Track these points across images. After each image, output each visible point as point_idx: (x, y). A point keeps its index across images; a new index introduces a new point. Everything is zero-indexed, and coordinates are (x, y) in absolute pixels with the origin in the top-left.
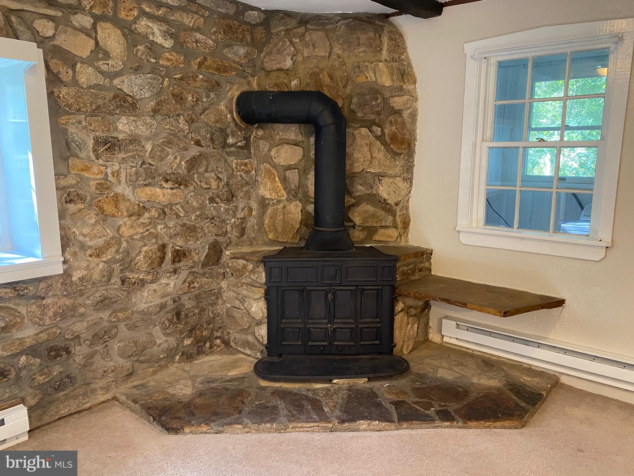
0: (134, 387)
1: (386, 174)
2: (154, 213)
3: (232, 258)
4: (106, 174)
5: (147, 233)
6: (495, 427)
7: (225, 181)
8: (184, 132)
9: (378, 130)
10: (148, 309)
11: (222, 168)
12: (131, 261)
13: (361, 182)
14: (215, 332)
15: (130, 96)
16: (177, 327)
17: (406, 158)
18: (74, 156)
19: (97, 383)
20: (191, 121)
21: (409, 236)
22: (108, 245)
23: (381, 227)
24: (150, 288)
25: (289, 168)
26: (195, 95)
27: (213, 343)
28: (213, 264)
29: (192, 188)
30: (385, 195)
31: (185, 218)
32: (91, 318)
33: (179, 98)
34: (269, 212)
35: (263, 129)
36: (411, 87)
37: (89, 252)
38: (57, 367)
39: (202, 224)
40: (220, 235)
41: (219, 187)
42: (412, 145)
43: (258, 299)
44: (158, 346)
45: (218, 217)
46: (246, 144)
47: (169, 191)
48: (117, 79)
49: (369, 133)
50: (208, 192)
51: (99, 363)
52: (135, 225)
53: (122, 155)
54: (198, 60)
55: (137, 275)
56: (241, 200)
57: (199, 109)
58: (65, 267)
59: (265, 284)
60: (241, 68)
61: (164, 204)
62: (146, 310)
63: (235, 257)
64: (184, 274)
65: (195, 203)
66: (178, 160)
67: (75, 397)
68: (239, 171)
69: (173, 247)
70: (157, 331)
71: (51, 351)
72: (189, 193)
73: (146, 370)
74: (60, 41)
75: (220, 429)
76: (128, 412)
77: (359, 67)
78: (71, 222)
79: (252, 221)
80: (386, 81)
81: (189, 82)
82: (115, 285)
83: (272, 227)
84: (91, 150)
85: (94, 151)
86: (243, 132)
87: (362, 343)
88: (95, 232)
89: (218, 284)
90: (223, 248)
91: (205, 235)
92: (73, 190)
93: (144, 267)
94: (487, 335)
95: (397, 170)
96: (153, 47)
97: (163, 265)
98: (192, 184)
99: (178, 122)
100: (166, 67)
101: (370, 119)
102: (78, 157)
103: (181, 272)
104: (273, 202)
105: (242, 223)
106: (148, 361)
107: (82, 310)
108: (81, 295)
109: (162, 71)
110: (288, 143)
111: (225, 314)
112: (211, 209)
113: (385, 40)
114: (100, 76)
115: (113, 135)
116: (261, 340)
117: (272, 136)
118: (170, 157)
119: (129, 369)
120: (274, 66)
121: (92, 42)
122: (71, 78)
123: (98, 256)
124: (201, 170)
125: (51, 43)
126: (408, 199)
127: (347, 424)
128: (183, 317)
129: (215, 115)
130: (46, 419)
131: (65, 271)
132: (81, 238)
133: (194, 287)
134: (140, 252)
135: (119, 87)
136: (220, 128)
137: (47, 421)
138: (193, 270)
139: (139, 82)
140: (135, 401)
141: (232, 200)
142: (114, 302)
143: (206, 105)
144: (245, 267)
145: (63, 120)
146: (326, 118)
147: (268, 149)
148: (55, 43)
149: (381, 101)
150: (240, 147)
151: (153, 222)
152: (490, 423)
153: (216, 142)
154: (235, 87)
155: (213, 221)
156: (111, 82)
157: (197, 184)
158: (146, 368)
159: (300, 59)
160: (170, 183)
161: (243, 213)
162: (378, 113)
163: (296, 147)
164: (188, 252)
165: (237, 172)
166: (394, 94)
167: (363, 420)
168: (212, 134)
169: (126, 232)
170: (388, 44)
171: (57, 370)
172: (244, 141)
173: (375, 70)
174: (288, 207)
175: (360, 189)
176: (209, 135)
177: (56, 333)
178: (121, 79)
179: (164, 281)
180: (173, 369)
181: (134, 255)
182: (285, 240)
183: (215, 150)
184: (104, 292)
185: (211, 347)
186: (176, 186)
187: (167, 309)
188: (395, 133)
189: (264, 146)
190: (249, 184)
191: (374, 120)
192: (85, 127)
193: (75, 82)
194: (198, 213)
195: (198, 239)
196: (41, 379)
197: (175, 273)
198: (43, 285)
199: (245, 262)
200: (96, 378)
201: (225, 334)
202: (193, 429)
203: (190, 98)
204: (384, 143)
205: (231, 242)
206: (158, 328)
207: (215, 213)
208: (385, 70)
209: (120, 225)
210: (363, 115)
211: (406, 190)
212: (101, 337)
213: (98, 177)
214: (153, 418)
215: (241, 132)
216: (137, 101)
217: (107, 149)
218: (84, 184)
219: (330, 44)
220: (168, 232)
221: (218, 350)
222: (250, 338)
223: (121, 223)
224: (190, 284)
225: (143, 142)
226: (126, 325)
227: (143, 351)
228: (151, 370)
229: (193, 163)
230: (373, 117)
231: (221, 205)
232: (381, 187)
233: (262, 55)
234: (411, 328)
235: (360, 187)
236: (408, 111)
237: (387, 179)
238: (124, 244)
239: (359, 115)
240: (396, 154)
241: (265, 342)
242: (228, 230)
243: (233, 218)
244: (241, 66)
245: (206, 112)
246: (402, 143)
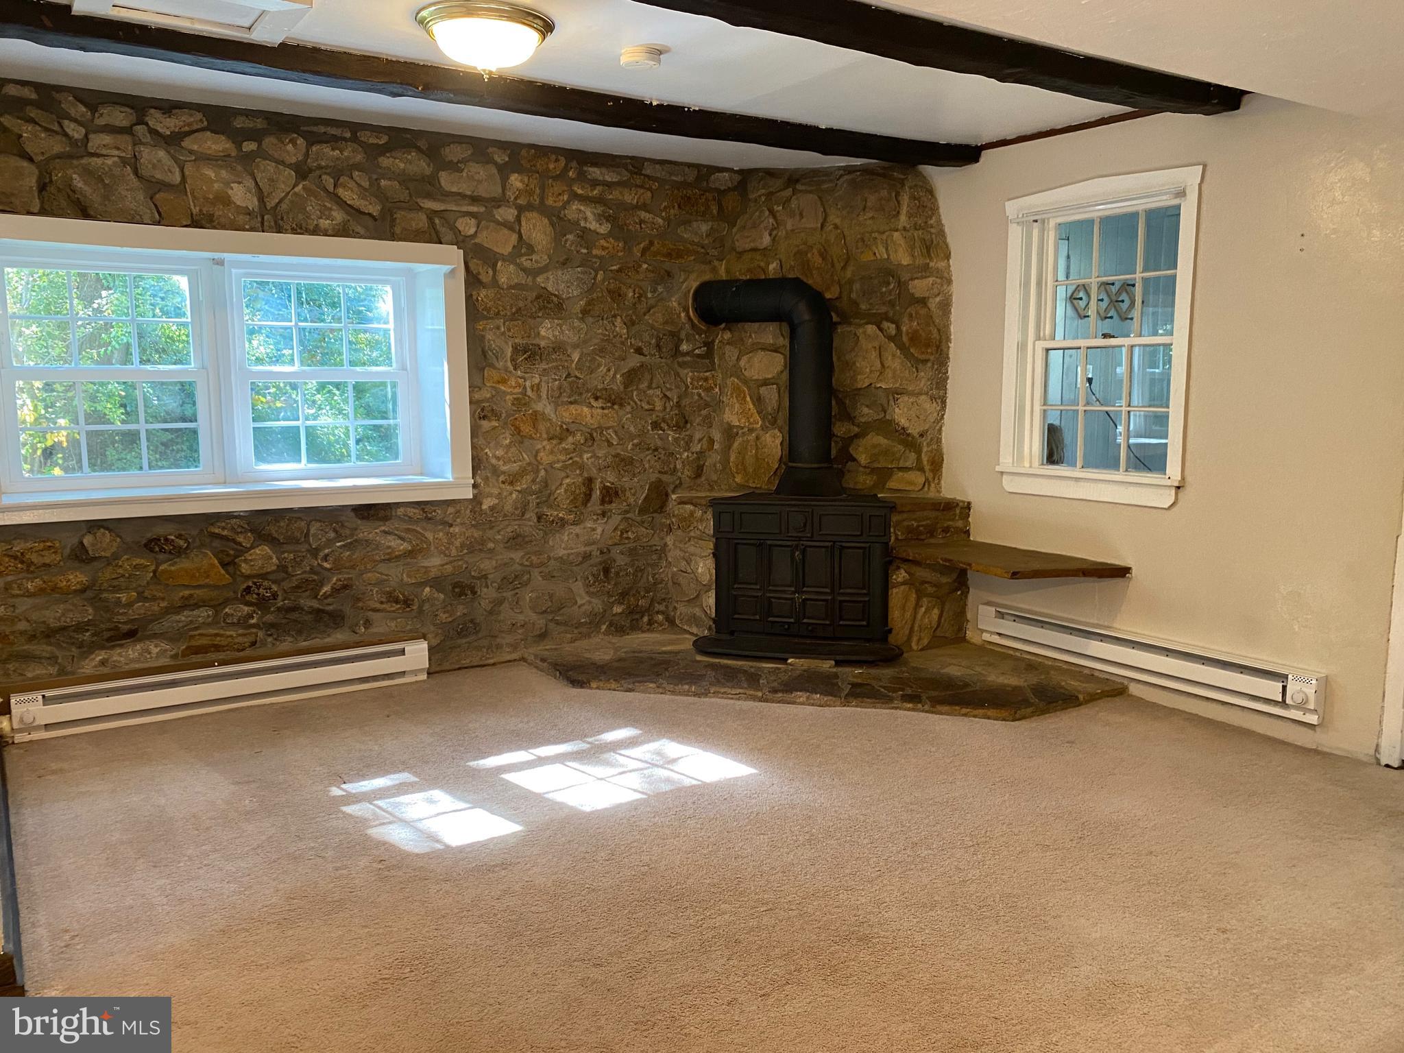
0: (546, 650)
1: (905, 391)
2: (579, 437)
3: (679, 504)
4: (525, 388)
5: (571, 461)
6: (975, 716)
7: (675, 401)
8: (621, 337)
9: (891, 328)
10: (568, 557)
11: (670, 384)
12: (550, 495)
13: (868, 403)
14: (656, 605)
15: (555, 295)
16: (604, 586)
17: (936, 367)
18: (489, 366)
19: (504, 638)
20: (630, 324)
21: (942, 482)
22: (523, 472)
23: (898, 468)
24: (571, 531)
25: (766, 383)
26: (637, 290)
27: (652, 619)
28: (655, 512)
29: (628, 408)
30: (903, 422)
31: (619, 446)
32: (501, 557)
33: (617, 295)
34: (736, 445)
35: (730, 330)
36: (942, 264)
37: (502, 478)
38: (461, 607)
39: (642, 456)
40: (665, 473)
41: (665, 408)
42: (943, 347)
43: (706, 556)
44: (579, 607)
45: (664, 449)
46: (707, 353)
47: (600, 411)
48: (541, 276)
49: (878, 331)
50: (652, 415)
51: (506, 613)
52: (555, 450)
53: (544, 366)
54: (642, 246)
55: (556, 513)
56: (697, 428)
57: (642, 307)
58: (475, 492)
59: (713, 536)
60: (703, 250)
61: (592, 427)
62: (565, 558)
63: (682, 502)
64: (616, 519)
65: (632, 429)
66: (612, 373)
67: (479, 648)
68: (696, 388)
69: (601, 482)
70: (578, 587)
71: (456, 587)
72: (625, 415)
73: (562, 635)
74: (483, 239)
75: (630, 687)
76: (534, 670)
77: (863, 241)
78: (484, 442)
79: (713, 458)
80: (903, 258)
81: (630, 274)
82: (530, 521)
83: (740, 467)
84: (509, 359)
85: (513, 360)
86: (703, 336)
87: (841, 623)
88: (510, 455)
89: (663, 539)
90: (669, 491)
91: (645, 471)
92: (488, 404)
93: (565, 504)
94: (1038, 627)
95: (922, 385)
96: (585, 236)
97: (589, 505)
98: (629, 404)
99: (614, 324)
100: (601, 258)
101: (879, 311)
102: (494, 368)
103: (611, 516)
104: (744, 430)
105: (698, 458)
106: (565, 624)
107: (491, 545)
108: (492, 528)
109: (596, 263)
110: (763, 349)
111: (670, 581)
112: (654, 437)
113: (905, 199)
114: (522, 274)
115: (534, 342)
116: (709, 612)
117: (742, 340)
118: (603, 369)
119: (541, 628)
120: (747, 245)
121: (514, 237)
122: (490, 278)
123: (511, 483)
124: (644, 385)
125: (473, 242)
126: (941, 427)
127: (780, 695)
128: (612, 575)
129: (664, 314)
130: (446, 666)
131: (475, 496)
132: (494, 461)
133: (628, 538)
134: (561, 484)
135: (543, 285)
136: (670, 331)
137: (448, 668)
138: (628, 515)
139: (566, 278)
140: (543, 660)
141: (685, 427)
142: (527, 542)
143: (652, 302)
144: (692, 514)
145: (480, 325)
146: (803, 313)
147: (736, 357)
148: (476, 241)
149: (894, 287)
150: (699, 356)
151: (576, 448)
152: (968, 710)
153: (664, 350)
154: (693, 276)
155: (656, 453)
156: (534, 281)
157: (636, 403)
158: (562, 632)
159: (782, 233)
160: (600, 401)
161: (700, 445)
162: (892, 304)
163: (775, 354)
164: (622, 491)
165: (693, 389)
166: (915, 276)
167: (800, 691)
168: (659, 339)
169: (545, 458)
170: (908, 206)
171: (460, 610)
172: (704, 346)
173: (887, 244)
174: (763, 438)
175: (866, 413)
176: (653, 341)
177: (462, 568)
178: (545, 275)
179: (589, 524)
180: (597, 640)
181: (553, 488)
182: (759, 486)
183: (663, 360)
184: (516, 527)
185: (650, 623)
186: (609, 405)
187: (592, 562)
188: (916, 331)
189: (731, 353)
190: (711, 406)
191: (886, 313)
192: (503, 334)
193: (495, 281)
194: (635, 441)
195: (634, 475)
196: (443, 617)
197: (604, 516)
198: (451, 510)
199: (692, 507)
200: (502, 632)
201: (671, 609)
202: (601, 684)
203: (631, 294)
204: (901, 347)
205: (681, 483)
206: (580, 583)
207: (659, 443)
208: (902, 242)
209: (539, 449)
210: (868, 307)
211: (935, 414)
212: (511, 580)
213: (517, 390)
214: (560, 673)
215: (700, 335)
216: (564, 302)
217: (526, 359)
218: (499, 399)
219: (825, 211)
220: (596, 463)
221: (660, 629)
222: (697, 611)
223: (539, 446)
224: (622, 533)
225: (569, 351)
226: (541, 573)
227: (560, 609)
228: (569, 636)
229: (632, 377)
230: (883, 309)
231: (669, 432)
232: (897, 410)
233: (735, 230)
234: (925, 612)
235: (866, 410)
236: (938, 299)
237: (906, 398)
238: (542, 473)
239: (863, 307)
240: (918, 363)
241: (713, 615)
242: (678, 467)
243: (685, 451)
244: (703, 247)
245: (651, 312)
246: (928, 346)
